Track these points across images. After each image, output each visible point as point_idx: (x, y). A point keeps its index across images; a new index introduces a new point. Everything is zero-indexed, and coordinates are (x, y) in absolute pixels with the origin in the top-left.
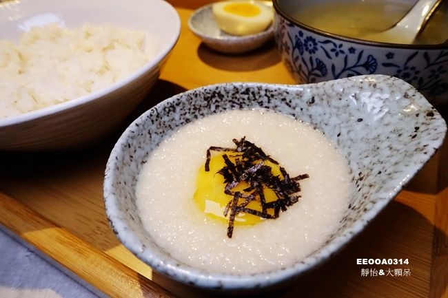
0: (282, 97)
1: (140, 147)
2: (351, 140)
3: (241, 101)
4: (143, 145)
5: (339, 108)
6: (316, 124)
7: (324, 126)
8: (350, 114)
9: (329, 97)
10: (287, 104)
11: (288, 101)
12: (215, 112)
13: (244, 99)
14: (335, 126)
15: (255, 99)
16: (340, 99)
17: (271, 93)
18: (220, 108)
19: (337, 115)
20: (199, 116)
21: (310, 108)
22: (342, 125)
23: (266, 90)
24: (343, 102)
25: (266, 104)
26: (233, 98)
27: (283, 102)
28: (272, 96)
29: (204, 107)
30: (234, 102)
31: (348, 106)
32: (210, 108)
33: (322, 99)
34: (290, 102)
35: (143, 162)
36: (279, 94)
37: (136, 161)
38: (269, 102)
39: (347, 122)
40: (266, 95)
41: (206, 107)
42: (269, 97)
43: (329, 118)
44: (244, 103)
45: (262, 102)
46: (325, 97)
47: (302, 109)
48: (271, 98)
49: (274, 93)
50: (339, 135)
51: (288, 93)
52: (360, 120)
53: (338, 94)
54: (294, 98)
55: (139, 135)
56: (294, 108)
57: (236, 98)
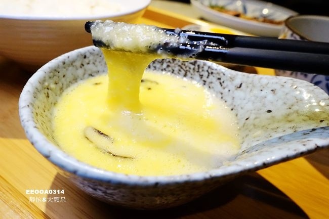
0: (219, 77)
1: (94, 63)
2: (254, 125)
3: (188, 69)
4: (97, 63)
5: (257, 97)
6: (235, 106)
7: (239, 109)
8: (264, 104)
9: (254, 86)
10: (221, 83)
11: (222, 81)
12: (165, 69)
13: (190, 68)
14: (248, 111)
15: (198, 72)
16: (261, 90)
17: (212, 71)
18: (170, 69)
19: (254, 102)
20: (152, 67)
21: (236, 91)
22: (253, 112)
23: (209, 67)
24: (263, 93)
25: (205, 78)
26: (182, 64)
27: (218, 81)
28: (212, 73)
29: (159, 62)
30: (181, 68)
31: (265, 97)
32: (162, 64)
33: (248, 87)
34: (223, 82)
35: (91, 75)
36: (218, 73)
37: (85, 70)
38: (208, 77)
39: (258, 110)
40: (207, 71)
41: (160, 62)
42: (209, 73)
43: (247, 103)
44: (189, 71)
45: (202, 75)
46: (250, 86)
47: (229, 91)
48: (210, 75)
49: (214, 71)
50: (247, 119)
51: (224, 74)
52: (269, 111)
53: (262, 86)
54: (227, 80)
55: (97, 55)
56: (224, 88)
57: (185, 65)
